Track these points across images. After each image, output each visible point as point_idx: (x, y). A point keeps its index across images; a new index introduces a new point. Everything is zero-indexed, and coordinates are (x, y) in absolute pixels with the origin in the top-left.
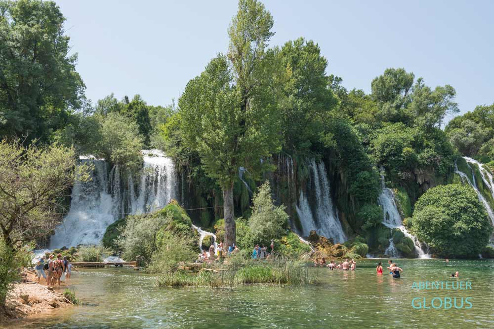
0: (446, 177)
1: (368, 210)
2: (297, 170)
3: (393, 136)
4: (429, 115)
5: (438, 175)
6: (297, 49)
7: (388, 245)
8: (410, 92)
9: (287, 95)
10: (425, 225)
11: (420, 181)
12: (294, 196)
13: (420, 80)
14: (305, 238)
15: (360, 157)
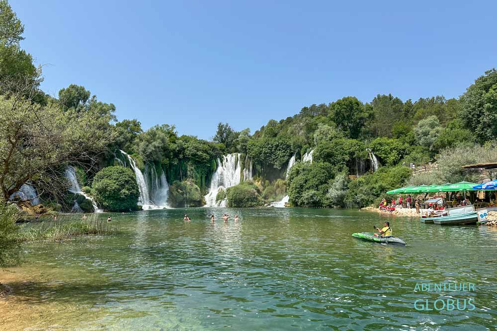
0: (109, 161)
5: (105, 160)
8: (87, 103)
13: (94, 97)
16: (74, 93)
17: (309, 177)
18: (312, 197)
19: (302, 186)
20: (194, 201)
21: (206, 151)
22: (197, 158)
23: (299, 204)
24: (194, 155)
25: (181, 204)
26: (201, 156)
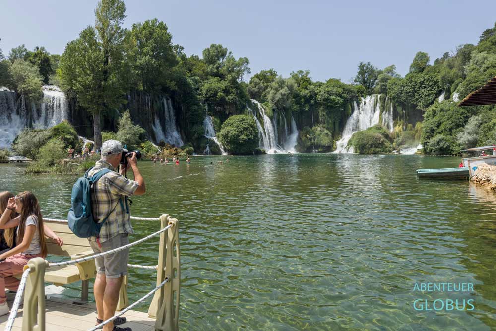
0: (240, 110)
1: (196, 128)
2: (152, 104)
3: (213, 85)
4: (233, 74)
5: (237, 109)
6: (153, 25)
7: (206, 148)
8: (225, 60)
9: (146, 55)
10: (225, 137)
11: (227, 112)
12: (150, 118)
13: (230, 53)
14: (157, 145)
15: (193, 97)
16: (213, 52)
17: (444, 119)
18: (438, 143)
19: (433, 131)
20: (324, 147)
21: (339, 95)
22: (330, 102)
23: (428, 151)
24: (327, 100)
25: (309, 149)
26: (334, 100)
